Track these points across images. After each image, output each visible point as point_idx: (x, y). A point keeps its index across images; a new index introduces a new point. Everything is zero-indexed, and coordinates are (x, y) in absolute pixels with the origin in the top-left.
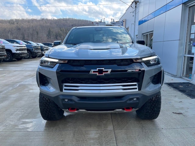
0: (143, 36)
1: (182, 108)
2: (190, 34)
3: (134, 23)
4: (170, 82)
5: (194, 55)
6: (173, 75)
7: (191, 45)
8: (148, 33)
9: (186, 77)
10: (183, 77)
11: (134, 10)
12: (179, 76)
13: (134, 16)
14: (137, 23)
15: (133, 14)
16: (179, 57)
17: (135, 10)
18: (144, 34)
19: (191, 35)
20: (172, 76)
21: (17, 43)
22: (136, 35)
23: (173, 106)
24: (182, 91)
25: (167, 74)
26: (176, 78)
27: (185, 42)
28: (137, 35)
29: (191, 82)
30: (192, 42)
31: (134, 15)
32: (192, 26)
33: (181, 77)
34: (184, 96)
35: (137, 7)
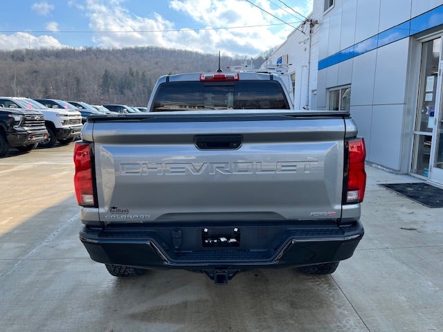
0: (328, 93)
1: (415, 222)
2: (425, 93)
3: (308, 65)
4: (388, 183)
5: (432, 132)
6: (393, 169)
7: (427, 113)
8: (340, 88)
9: (418, 173)
10: (413, 174)
11: (306, 38)
12: (405, 172)
13: (308, 50)
14: (315, 65)
15: (305, 46)
16: (404, 136)
17: (309, 37)
18: (331, 90)
19: (427, 94)
20: (391, 171)
21: (60, 107)
22: (313, 91)
23: (399, 219)
24: (413, 197)
25: (382, 168)
26: (399, 176)
27: (414, 106)
28: (316, 90)
29: (428, 182)
30: (428, 108)
31: (308, 47)
32: (428, 77)
33: (407, 174)
34: (417, 204)
35: (314, 32)
